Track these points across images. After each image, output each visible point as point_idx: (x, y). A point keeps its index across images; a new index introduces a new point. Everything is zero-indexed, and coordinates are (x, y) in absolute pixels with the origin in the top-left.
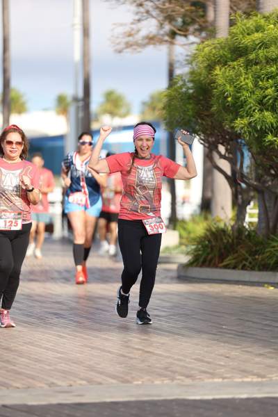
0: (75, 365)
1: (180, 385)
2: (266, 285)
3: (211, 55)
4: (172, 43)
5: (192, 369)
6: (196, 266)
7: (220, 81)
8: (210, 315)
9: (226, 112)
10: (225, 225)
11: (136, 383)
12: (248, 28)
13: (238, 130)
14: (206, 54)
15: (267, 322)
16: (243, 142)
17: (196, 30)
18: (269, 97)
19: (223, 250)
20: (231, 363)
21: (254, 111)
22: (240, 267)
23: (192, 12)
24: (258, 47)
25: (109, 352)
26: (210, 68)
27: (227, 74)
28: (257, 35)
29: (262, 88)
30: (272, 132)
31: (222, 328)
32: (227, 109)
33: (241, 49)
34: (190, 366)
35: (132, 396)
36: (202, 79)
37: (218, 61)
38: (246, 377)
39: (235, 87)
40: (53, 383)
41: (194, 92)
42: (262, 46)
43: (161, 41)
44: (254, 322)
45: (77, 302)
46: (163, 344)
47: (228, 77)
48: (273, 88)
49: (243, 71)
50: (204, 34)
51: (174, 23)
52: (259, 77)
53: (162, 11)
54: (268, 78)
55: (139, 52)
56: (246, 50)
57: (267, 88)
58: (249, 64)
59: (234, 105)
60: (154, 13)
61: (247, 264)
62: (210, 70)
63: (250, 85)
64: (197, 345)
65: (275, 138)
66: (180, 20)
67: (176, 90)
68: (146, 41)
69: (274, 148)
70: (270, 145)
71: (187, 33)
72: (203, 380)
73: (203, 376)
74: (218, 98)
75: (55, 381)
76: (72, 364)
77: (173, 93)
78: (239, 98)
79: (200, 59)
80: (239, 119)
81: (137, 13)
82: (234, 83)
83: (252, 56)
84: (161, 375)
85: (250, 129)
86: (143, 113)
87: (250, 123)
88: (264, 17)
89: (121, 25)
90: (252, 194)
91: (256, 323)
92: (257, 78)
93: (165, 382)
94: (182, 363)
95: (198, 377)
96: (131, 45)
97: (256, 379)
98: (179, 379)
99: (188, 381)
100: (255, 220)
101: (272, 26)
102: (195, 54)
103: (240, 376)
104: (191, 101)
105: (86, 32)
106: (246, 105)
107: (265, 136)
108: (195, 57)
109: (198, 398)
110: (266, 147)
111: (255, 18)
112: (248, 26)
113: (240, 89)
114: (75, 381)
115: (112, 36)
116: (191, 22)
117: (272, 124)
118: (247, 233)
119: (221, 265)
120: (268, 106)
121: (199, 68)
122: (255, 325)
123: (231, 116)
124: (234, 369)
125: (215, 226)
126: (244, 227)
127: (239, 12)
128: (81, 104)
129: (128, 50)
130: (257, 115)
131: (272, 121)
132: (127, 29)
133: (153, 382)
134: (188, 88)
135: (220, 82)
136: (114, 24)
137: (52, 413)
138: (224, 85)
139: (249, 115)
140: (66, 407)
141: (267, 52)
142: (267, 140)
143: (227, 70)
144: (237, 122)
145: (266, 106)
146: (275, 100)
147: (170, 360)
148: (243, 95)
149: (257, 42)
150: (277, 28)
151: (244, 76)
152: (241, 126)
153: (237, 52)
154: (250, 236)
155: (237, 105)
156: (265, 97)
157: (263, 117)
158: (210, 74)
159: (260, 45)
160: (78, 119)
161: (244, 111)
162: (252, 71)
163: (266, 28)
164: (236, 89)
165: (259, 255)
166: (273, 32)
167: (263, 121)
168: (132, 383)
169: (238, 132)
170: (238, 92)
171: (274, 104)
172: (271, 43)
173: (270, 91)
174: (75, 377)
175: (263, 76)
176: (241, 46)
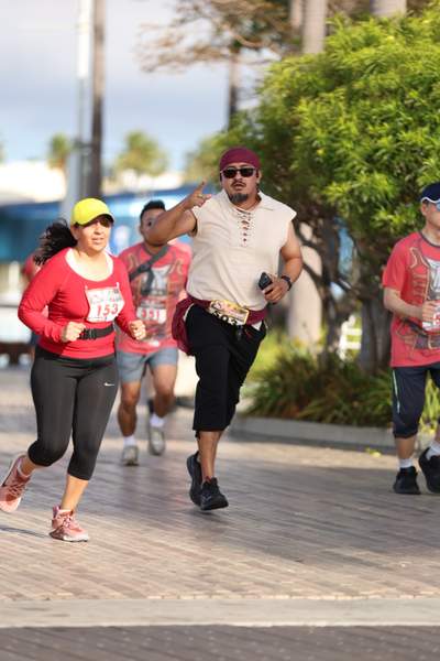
0: (57, 567)
1: (221, 603)
2: (369, 450)
3: (294, 80)
4: (234, 61)
5: (245, 579)
6: (261, 416)
7: (308, 123)
9: (314, 172)
10: (308, 352)
11: (151, 597)
12: (354, 40)
13: (332, 200)
14: (285, 79)
15: (367, 509)
16: (340, 220)
17: (273, 40)
18: (384, 150)
19: (303, 393)
20: (304, 572)
21: (358, 172)
22: (329, 418)
23: (267, 11)
24: (368, 71)
25: (111, 547)
26: (292, 101)
27: (318, 112)
28: (368, 53)
29: (372, 137)
30: (385, 206)
31: (293, 515)
32: (315, 167)
33: (342, 73)
34: (239, 573)
35: (144, 618)
36: (277, 117)
37: (306, 90)
38: (328, 593)
39: (330, 133)
40: (19, 595)
41: (265, 139)
42: (374, 69)
43: (217, 56)
44: (345, 508)
47: (318, 116)
48: (390, 137)
49: (343, 108)
50: (284, 48)
51: (239, 29)
52: (368, 118)
53: (219, 7)
54: (383, 121)
55: (181, 72)
56: (350, 74)
57: (380, 137)
58: (352, 97)
59: (328, 159)
60: (207, 10)
61: (340, 415)
62: (292, 105)
63: (354, 130)
65: (391, 217)
66: (247, 24)
67: (238, 134)
68: (192, 55)
69: (388, 232)
70: (381, 227)
71: (259, 45)
72: (259, 597)
73: (259, 590)
74: (303, 151)
75: (20, 590)
76: (52, 566)
77: (235, 138)
78: (336, 150)
79: (276, 86)
80: (334, 184)
81: (179, 10)
82: (329, 125)
83: (358, 85)
84: (190, 587)
85: (351, 201)
86: (187, 170)
87: (352, 191)
88: (381, 23)
89: (156, 27)
90: (353, 302)
91: (351, 509)
92: (366, 119)
93: (198, 597)
94: (226, 569)
95: (250, 592)
96: (169, 61)
97: (342, 598)
98: (219, 594)
99: (235, 597)
100: (356, 346)
101: (391, 38)
102: (269, 78)
103: (316, 591)
104: (260, 153)
105: (99, 35)
106: (346, 163)
107: (375, 213)
108: (267, 82)
109: (249, 624)
110: (376, 230)
111: (364, 24)
112: (354, 36)
113: (337, 136)
114: (55, 593)
115: (139, 45)
116: (266, 28)
117: (386, 194)
118: (342, 366)
119: (299, 415)
120: (382, 164)
121: (274, 101)
122: (346, 513)
123: (322, 179)
124: (307, 580)
125: (292, 352)
126: (337, 357)
127: (342, 13)
128: (87, 152)
129: (159, 69)
130: (363, 179)
131: (388, 188)
132: (162, 34)
133: (179, 598)
134: (256, 133)
135: (306, 125)
136: (142, 26)
137: (15, 642)
138: (313, 129)
139: (350, 177)
140: (37, 634)
141: (382, 79)
142: (377, 219)
143: (319, 106)
144: (331, 188)
145: (378, 165)
146: (393, 156)
147: (208, 564)
148: (342, 146)
149: (367, 62)
150: (401, 42)
151: (345, 116)
152: (338, 195)
153: (335, 78)
154: (347, 370)
155: (331, 162)
156: (377, 150)
157: (372, 182)
158: (291, 110)
159: (371, 67)
160: (81, 177)
161: (342, 172)
162: (358, 109)
163: (383, 41)
164: (332, 136)
165: (361, 401)
166: (393, 48)
167: (372, 188)
168: (145, 597)
169: (333, 204)
170: (334, 141)
171: (390, 163)
172: (389, 66)
173: (384, 141)
174: (57, 586)
175: (374, 117)
176: (342, 67)
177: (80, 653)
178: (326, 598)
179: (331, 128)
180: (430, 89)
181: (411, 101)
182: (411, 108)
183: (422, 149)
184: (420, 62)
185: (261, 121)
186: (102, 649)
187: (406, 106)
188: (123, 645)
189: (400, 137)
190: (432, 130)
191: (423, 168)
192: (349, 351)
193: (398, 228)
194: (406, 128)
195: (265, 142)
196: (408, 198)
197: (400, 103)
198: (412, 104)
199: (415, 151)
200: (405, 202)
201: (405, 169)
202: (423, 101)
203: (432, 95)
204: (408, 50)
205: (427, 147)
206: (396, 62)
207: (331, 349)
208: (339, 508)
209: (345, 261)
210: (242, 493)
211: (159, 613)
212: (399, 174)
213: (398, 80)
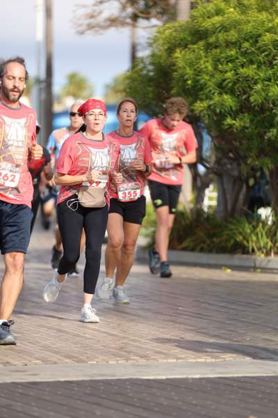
0: (31, 345)
1: (134, 365)
2: (223, 268)
3: (172, 37)
4: (134, 26)
5: (148, 349)
7: (181, 63)
8: (167, 296)
9: (186, 95)
11: (90, 362)
12: (208, 12)
13: (197, 112)
14: (166, 37)
16: (203, 125)
17: (158, 13)
18: (228, 80)
19: (182, 233)
21: (213, 94)
22: (198, 248)
24: (218, 30)
25: (65, 332)
26: (171, 51)
27: (187, 57)
28: (217, 19)
29: (221, 72)
30: (231, 116)
31: (178, 309)
32: (186, 91)
33: (201, 32)
34: (144, 346)
35: (85, 375)
36: (162, 61)
37: (179, 44)
38: (200, 358)
39: (195, 70)
40: (8, 363)
41: (155, 75)
42: (222, 29)
43: (123, 24)
44: (210, 304)
45: (36, 283)
46: (118, 324)
47: (187, 59)
48: (233, 72)
49: (203, 54)
50: (165, 18)
51: (136, 6)
52: (219, 60)
54: (228, 62)
55: (101, 34)
56: (207, 33)
57: (226, 72)
58: (209, 47)
59: (194, 87)
61: (205, 246)
62: (171, 53)
63: (210, 68)
64: (153, 326)
65: (234, 122)
66: (142, 4)
67: (137, 72)
68: (108, 23)
69: (232, 131)
70: (228, 128)
71: (149, 16)
72: (157, 361)
73: (158, 356)
74: (178, 81)
75: (11, 361)
76: (28, 344)
77: (135, 75)
78: (198, 81)
79: (161, 41)
80: (198, 102)
82: (194, 65)
83: (212, 40)
84: (115, 355)
85: (209, 112)
86: (106, 96)
87: (209, 106)
88: (224, 1)
89: (84, 6)
90: (211, 176)
91: (213, 304)
92: (217, 61)
93: (120, 362)
94: (136, 344)
95: (153, 357)
96: (93, 27)
97: (209, 360)
98: (132, 359)
99: (143, 361)
100: (214, 203)
101: (232, 10)
102: (156, 37)
103: (193, 356)
104: (151, 84)
105: (48, 13)
106: (206, 88)
107: (225, 119)
108: (155, 40)
109: (152, 377)
110: (225, 130)
111: (215, 1)
112: (208, 9)
113: (199, 72)
114: (30, 361)
115: (74, 17)
116: (153, 5)
117: (231, 108)
118: (205, 216)
119: (180, 247)
120: (228, 89)
121: (160, 50)
122: (211, 307)
123: (191, 99)
126: (202, 210)
128: (43, 85)
129: (89, 32)
130: (216, 98)
131: (232, 104)
132: (89, 11)
133: (107, 362)
134: (149, 71)
135: (180, 65)
136: (77, 5)
137: (6, 391)
138: (185, 68)
139: (209, 98)
140: (20, 386)
141: (227, 36)
142: (226, 123)
143: (187, 53)
144: (196, 104)
145: (226, 90)
146: (235, 84)
147: (126, 341)
148: (203, 78)
149: (217, 25)
150: (238, 12)
151: (204, 59)
152: (201, 109)
153: (197, 36)
154: (209, 218)
155: (196, 88)
156: (224, 80)
157: (223, 100)
158: (170, 56)
159: (220, 28)
160: (40, 101)
161: (203, 94)
162: (212, 55)
163: (227, 11)
164: (196, 72)
165: (217, 237)
166: (233, 16)
167: (223, 104)
168: (87, 362)
169: (198, 115)
170: (198, 75)
171: (233, 88)
172: (231, 27)
173: (229, 74)
174: (31, 357)
175: (222, 60)
176: (202, 29)
177: (47, 398)
178: (199, 360)
179: (195, 67)
180: (257, 42)
181: (245, 49)
182: (245, 54)
183: (253, 78)
184: (250, 25)
185: (152, 64)
186: (61, 395)
187: (242, 52)
188: (73, 392)
189: (239, 71)
190: (259, 67)
191: (253, 91)
192: (210, 207)
193: (239, 129)
194: (243, 66)
195: (155, 77)
196: (244, 110)
197: (238, 51)
198: (246, 51)
199: (248, 80)
200: (242, 113)
201: (242, 91)
202: (253, 49)
203: (258, 45)
204: (243, 17)
205: (256, 78)
206: (236, 25)
207: (198, 206)
208: (206, 305)
209: (207, 151)
210: (145, 296)
211: (95, 372)
212: (238, 95)
213: (236, 36)
